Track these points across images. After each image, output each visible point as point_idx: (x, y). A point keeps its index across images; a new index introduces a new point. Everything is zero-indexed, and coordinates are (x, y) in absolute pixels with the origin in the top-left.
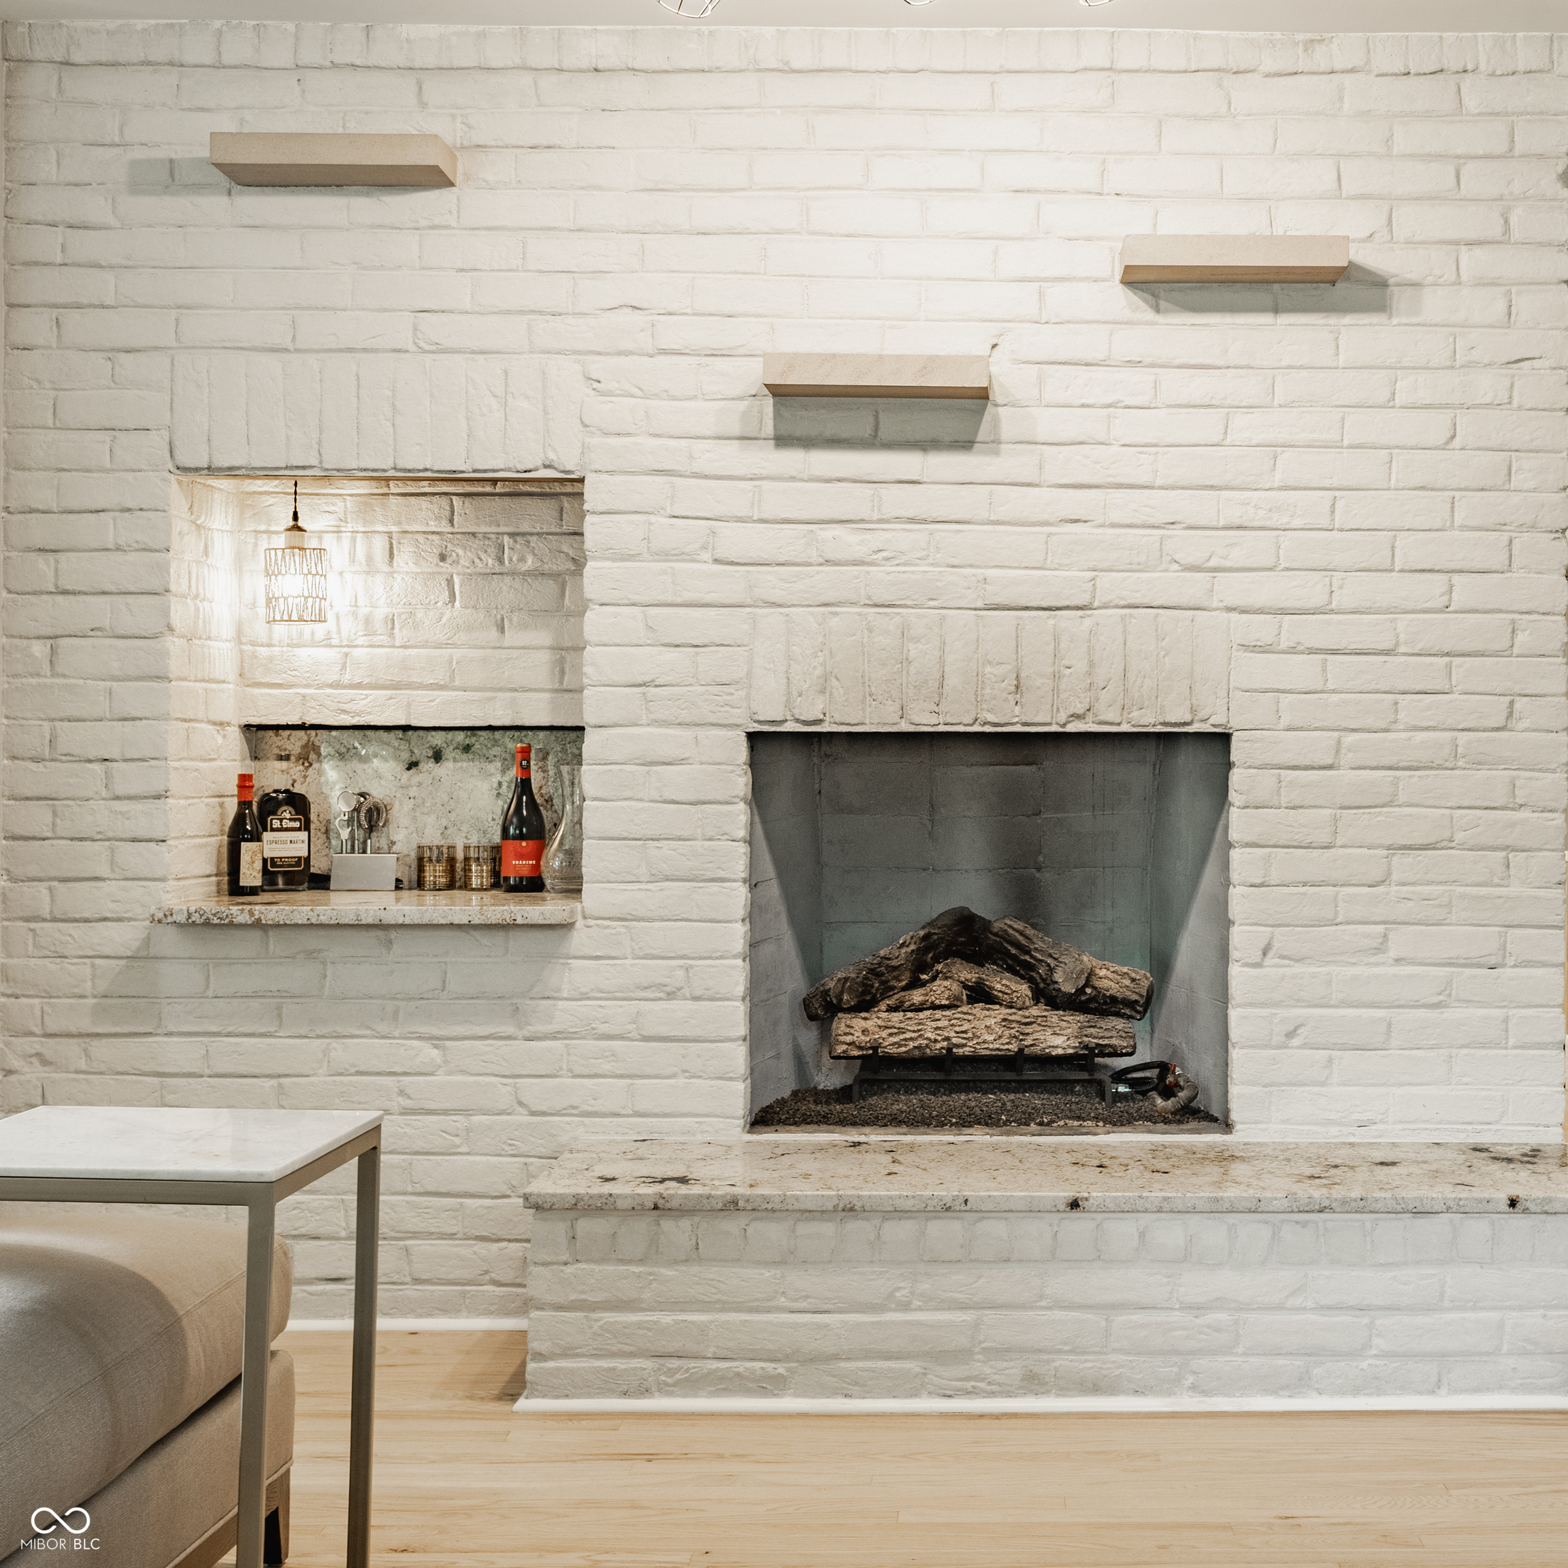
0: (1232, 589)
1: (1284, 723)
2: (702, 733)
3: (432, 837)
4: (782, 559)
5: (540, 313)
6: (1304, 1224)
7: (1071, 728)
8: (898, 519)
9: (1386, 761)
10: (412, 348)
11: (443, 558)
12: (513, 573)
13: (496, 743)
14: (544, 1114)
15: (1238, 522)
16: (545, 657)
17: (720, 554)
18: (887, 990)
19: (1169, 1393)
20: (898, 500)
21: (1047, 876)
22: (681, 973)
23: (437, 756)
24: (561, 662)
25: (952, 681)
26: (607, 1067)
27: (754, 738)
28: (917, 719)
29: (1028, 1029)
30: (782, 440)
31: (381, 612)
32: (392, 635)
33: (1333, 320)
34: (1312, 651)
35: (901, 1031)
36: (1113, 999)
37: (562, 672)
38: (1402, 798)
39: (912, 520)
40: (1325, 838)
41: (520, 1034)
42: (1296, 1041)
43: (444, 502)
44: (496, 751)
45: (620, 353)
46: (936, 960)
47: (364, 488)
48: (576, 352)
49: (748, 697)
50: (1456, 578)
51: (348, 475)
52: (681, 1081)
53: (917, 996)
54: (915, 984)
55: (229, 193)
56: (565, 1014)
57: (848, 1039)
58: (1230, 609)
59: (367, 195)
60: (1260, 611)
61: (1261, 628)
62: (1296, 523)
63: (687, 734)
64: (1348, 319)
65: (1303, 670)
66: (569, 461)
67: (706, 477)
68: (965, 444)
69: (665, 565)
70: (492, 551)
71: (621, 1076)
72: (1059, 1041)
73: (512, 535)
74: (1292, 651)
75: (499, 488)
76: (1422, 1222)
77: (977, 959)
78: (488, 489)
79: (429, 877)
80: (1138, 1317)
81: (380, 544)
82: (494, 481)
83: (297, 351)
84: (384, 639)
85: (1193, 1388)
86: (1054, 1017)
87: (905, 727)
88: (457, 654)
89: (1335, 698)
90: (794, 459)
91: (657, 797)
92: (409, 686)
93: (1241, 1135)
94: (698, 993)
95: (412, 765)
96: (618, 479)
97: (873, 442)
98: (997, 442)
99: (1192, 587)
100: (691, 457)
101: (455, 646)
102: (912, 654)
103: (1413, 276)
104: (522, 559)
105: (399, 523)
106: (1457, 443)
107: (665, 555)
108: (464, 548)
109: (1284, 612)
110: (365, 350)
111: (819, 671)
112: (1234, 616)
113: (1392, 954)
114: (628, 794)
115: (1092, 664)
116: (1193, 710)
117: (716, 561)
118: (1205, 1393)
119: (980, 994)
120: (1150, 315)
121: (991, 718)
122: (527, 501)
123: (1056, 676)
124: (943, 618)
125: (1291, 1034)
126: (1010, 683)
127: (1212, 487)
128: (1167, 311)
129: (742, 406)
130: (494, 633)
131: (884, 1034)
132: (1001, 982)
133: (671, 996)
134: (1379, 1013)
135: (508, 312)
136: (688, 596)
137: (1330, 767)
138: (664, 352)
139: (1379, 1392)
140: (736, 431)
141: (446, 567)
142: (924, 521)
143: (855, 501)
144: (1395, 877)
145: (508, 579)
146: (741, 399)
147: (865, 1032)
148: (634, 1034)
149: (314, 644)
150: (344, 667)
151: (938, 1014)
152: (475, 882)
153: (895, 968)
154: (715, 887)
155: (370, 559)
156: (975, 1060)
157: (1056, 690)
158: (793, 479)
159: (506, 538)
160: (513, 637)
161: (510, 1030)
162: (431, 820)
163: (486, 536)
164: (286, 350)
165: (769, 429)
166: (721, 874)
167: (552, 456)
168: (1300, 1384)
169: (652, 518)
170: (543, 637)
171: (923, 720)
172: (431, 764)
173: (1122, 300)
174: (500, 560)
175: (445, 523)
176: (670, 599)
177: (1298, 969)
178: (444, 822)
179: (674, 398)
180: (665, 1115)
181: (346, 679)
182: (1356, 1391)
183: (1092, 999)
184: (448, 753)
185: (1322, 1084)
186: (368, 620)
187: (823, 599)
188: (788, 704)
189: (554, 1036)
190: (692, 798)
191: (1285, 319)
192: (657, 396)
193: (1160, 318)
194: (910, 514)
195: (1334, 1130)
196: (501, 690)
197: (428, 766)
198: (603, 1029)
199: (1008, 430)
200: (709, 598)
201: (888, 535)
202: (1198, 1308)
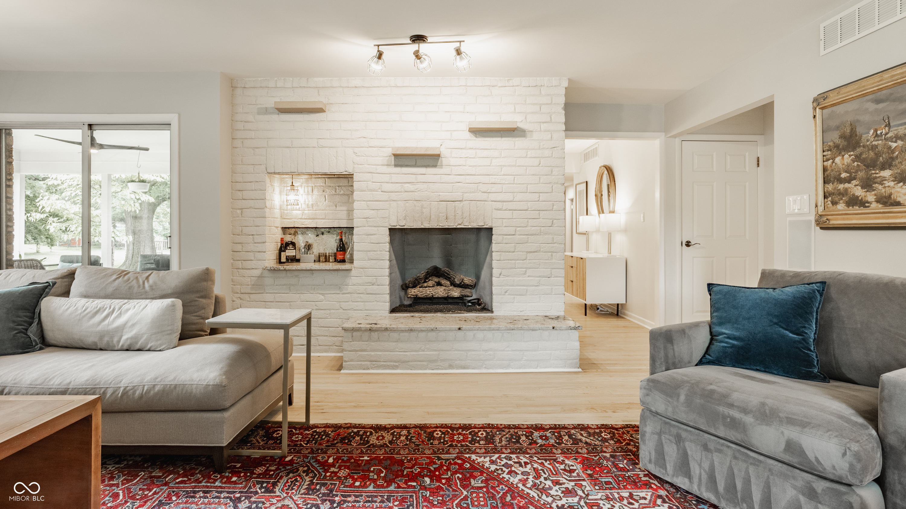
0: (493, 197)
1: (504, 225)
2: (379, 228)
3: (322, 251)
4: (396, 191)
5: (344, 139)
6: (509, 333)
7: (458, 227)
8: (421, 182)
9: (526, 233)
10: (317, 147)
11: (324, 191)
12: (338, 194)
13: (335, 231)
14: (346, 310)
15: (494, 182)
16: (345, 212)
17: (383, 190)
18: (419, 283)
19: (480, 369)
20: (421, 178)
21: (453, 259)
22: (375, 280)
23: (323, 234)
24: (349, 213)
25: (433, 217)
26: (359, 300)
27: (390, 229)
28: (425, 225)
29: (449, 291)
30: (396, 166)
31: (310, 203)
32: (313, 208)
33: (514, 139)
34: (510, 210)
35: (422, 292)
36: (468, 285)
37: (349, 216)
38: (529, 241)
39: (424, 182)
40: (513, 250)
41: (341, 293)
42: (507, 294)
43: (324, 179)
44: (335, 232)
45: (361, 147)
46: (430, 277)
47: (307, 177)
48: (352, 147)
49: (389, 221)
50: (541, 194)
51: (303, 174)
52: (375, 303)
53: (425, 285)
54: (425, 282)
55: (278, 114)
56: (350, 288)
57: (411, 294)
58: (492, 201)
59: (307, 114)
60: (499, 201)
61: (499, 206)
62: (506, 183)
63: (376, 229)
64: (517, 139)
65: (508, 214)
66: (350, 171)
67: (379, 173)
68: (435, 166)
69: (371, 192)
70: (334, 190)
71: (362, 302)
72: (456, 294)
73: (338, 186)
74: (505, 210)
75: (335, 176)
76: (534, 332)
77: (438, 276)
78: (333, 176)
79: (321, 260)
80: (473, 353)
81: (310, 189)
82: (334, 175)
83: (293, 147)
84: (311, 209)
85: (485, 368)
86: (455, 289)
87: (422, 227)
88: (327, 212)
89: (515, 220)
90: (398, 170)
91: (369, 242)
92: (317, 219)
93: (495, 314)
94: (379, 284)
95: (317, 236)
96: (361, 174)
97: (415, 166)
98: (442, 165)
99: (484, 196)
100: (376, 169)
101: (326, 210)
102: (424, 211)
103: (531, 130)
104: (340, 191)
105: (314, 184)
106: (541, 165)
107: (371, 190)
108: (328, 189)
109: (504, 202)
110: (307, 147)
111: (404, 215)
112: (493, 203)
113: (527, 275)
114: (363, 241)
115: (463, 213)
116: (484, 223)
117: (382, 192)
118: (488, 369)
119: (439, 284)
120: (475, 138)
121: (441, 225)
122: (342, 179)
123: (455, 216)
124: (431, 203)
125: (506, 292)
126: (445, 217)
127: (488, 175)
128: (478, 137)
129: (387, 158)
130: (335, 207)
131: (419, 293)
132: (443, 281)
133: (373, 285)
134: (525, 287)
135: (337, 139)
136: (376, 199)
137: (514, 235)
138: (370, 147)
139: (525, 368)
140: (386, 164)
141: (324, 193)
142: (426, 183)
143: (411, 178)
144: (528, 258)
145: (337, 196)
146: (387, 157)
147: (414, 292)
148: (365, 293)
149: (296, 210)
150: (303, 215)
151: (430, 288)
152: (331, 260)
153: (421, 279)
154: (382, 261)
155: (308, 192)
156: (438, 298)
157: (455, 219)
158: (398, 174)
159: (337, 187)
160: (338, 208)
161: (338, 292)
162: (321, 247)
163: (333, 187)
164: (290, 147)
165: (393, 163)
166: (383, 259)
167: (347, 169)
168: (508, 367)
169: (368, 182)
170: (345, 208)
171: (427, 225)
172: (321, 235)
173: (468, 135)
174: (336, 192)
175: (324, 184)
176: (372, 200)
177: (507, 278)
178: (324, 248)
179: (373, 157)
180: (372, 310)
181: (303, 217)
182: (520, 368)
183: (463, 285)
184: (325, 233)
185: (513, 303)
186: (308, 205)
187: (405, 200)
188: (397, 222)
189: (348, 293)
190: (377, 242)
191: (504, 139)
192: (369, 156)
193: (477, 139)
194: (423, 181)
195: (515, 313)
196: (336, 219)
197: (321, 236)
198: (358, 292)
199: (444, 163)
200: (381, 199)
201: (419, 186)
202: (486, 351)
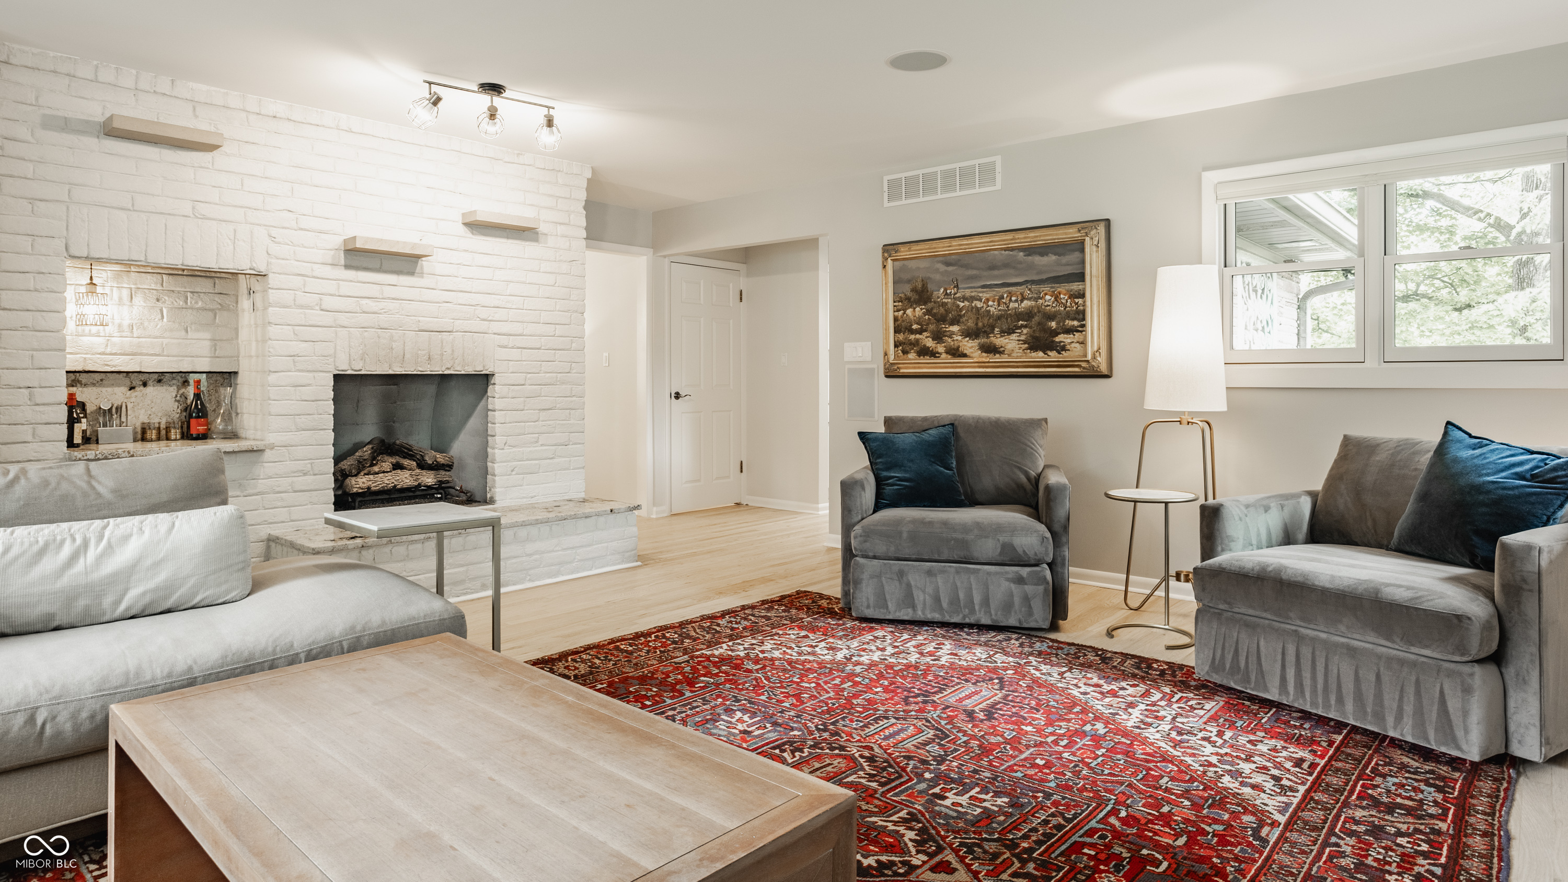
0: (495, 327)
1: (510, 371)
2: (316, 374)
3: (144, 418)
4: (347, 310)
5: (250, 208)
6: (558, 525)
7: (446, 372)
8: (389, 298)
9: (538, 383)
10: (192, 216)
11: (158, 300)
12: (192, 308)
13: (174, 378)
14: (253, 525)
15: (497, 305)
16: (208, 343)
17: (323, 307)
18: (364, 467)
19: (523, 583)
20: (389, 292)
21: (397, 425)
22: (309, 466)
23: (145, 384)
24: (215, 345)
25: (407, 356)
26: (279, 504)
27: (336, 377)
28: (395, 369)
29: (419, 477)
30: (347, 267)
31: (126, 323)
32: (132, 332)
33: (523, 243)
34: (518, 348)
35: (376, 482)
36: (443, 465)
37: (215, 350)
38: (543, 394)
39: (393, 299)
40: (522, 408)
41: (242, 494)
42: (514, 473)
43: (159, 276)
44: (174, 382)
45: (283, 228)
46: (378, 456)
47: (117, 268)
48: (265, 225)
49: (334, 361)
50: (557, 326)
51: (109, 261)
52: (309, 506)
53: (376, 469)
54: (372, 465)
55: (98, 137)
56: (262, 485)
57: (358, 486)
58: (495, 334)
59: (169, 149)
60: (504, 335)
61: (504, 340)
62: (514, 307)
63: (311, 375)
64: (527, 243)
65: (515, 354)
67: (318, 278)
68: (411, 273)
69: (301, 311)
70: (183, 298)
71: (285, 507)
72: (430, 480)
73: (192, 292)
74: (513, 348)
75: (185, 273)
76: (588, 520)
77: (391, 454)
78: (180, 272)
79: (148, 436)
80: (514, 561)
81: (125, 293)
82: (183, 270)
83: (134, 210)
84: (129, 334)
85: (530, 580)
86: (424, 472)
87: (391, 372)
88: (165, 341)
89: (525, 363)
90: (351, 274)
91: (299, 399)
92: (141, 354)
93: (499, 504)
94: (316, 472)
95: (132, 388)
96: (283, 276)
97: (380, 270)
98: (422, 273)
99: (483, 326)
100: (312, 270)
101: (164, 338)
102: (394, 346)
103: (545, 232)
104: (197, 303)
105: (136, 284)
106: (557, 285)
107: (301, 307)
108: (169, 297)
109: (510, 335)
110: (169, 214)
111: (361, 352)
112: (496, 336)
113: (540, 443)
115: (453, 351)
116: (484, 367)
117: (322, 310)
118: (533, 581)
119: (397, 467)
120: (471, 235)
121: (421, 369)
122: (200, 279)
123: (442, 355)
124: (404, 334)
125: (512, 471)
126: (426, 357)
127: (489, 294)
128: (476, 234)
129: (332, 253)
130: (183, 333)
131: (370, 483)
132: (406, 462)
133: (305, 474)
134: (537, 462)
135: (236, 206)
136: (311, 323)
137: (523, 385)
138: (301, 229)
139: (578, 572)
140: (330, 261)
141: (159, 304)
142: (398, 299)
143: (374, 291)
144: (541, 419)
145: (190, 311)
146: (331, 250)
147: (363, 483)
148: (291, 490)
149: (90, 335)
150: (107, 346)
151: (386, 474)
152: (173, 437)
153: (365, 460)
154: (322, 432)
155: (120, 299)
156: (403, 490)
157: (442, 360)
158: (351, 281)
159: (189, 294)
160: (190, 335)
161: (238, 493)
162: (143, 411)
163: (179, 292)
164: (129, 210)
165: (343, 262)
166: (325, 427)
167: (254, 265)
168: (558, 573)
169: (296, 292)
170: (207, 335)
171: (398, 370)
172: (142, 388)
173: (463, 230)
174: (186, 303)
175: (159, 285)
176: (303, 324)
177: (514, 449)
178: (149, 412)
179: (305, 247)
180: (303, 520)
181: (108, 350)
182: (572, 573)
183: (436, 465)
184: (150, 383)
185: (521, 486)
186: (120, 326)
187: (362, 326)
188: (350, 364)
189: (257, 494)
190: (313, 399)
191: (510, 241)
192: (299, 246)
193: (473, 237)
194: (393, 297)
195: (525, 500)
196: (186, 356)
197: (140, 390)
198: (278, 489)
199: (426, 270)
200: (320, 324)
201: (386, 304)
202: (530, 555)
